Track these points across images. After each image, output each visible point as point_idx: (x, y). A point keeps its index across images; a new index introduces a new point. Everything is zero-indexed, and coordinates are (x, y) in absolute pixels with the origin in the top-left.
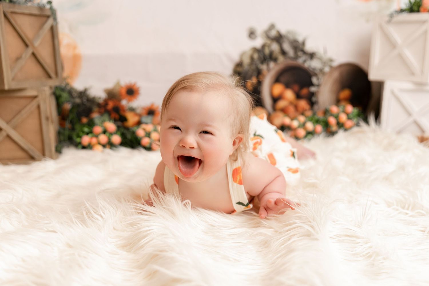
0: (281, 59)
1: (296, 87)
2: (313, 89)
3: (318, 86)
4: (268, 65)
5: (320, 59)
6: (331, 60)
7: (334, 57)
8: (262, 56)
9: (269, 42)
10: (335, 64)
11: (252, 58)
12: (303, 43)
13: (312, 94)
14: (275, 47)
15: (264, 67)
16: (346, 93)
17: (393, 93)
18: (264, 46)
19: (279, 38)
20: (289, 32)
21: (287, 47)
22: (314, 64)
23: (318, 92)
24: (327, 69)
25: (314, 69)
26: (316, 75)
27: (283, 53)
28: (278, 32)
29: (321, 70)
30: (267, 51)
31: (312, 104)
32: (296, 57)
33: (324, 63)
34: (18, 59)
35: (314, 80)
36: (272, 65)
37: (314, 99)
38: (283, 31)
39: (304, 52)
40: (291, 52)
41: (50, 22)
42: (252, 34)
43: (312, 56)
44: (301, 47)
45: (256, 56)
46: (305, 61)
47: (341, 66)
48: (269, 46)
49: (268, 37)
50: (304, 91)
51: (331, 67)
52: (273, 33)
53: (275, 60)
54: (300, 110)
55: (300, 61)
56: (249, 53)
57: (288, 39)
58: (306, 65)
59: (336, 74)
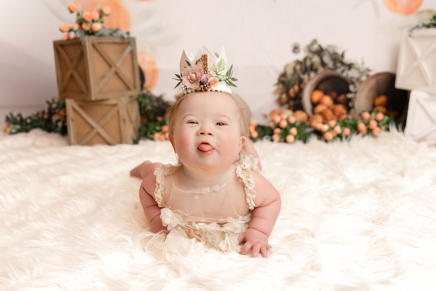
0: (321, 69)
1: (334, 94)
2: (349, 96)
3: (355, 93)
4: (309, 75)
5: (358, 69)
6: (368, 70)
7: (371, 68)
8: (303, 68)
9: (310, 55)
10: (372, 73)
11: (295, 69)
12: (343, 56)
13: (350, 100)
14: (316, 59)
15: (305, 77)
16: (382, 99)
17: (418, 101)
18: (305, 59)
19: (320, 52)
20: (329, 46)
21: (327, 59)
22: (352, 74)
23: (354, 98)
24: (364, 78)
25: (352, 78)
26: (353, 83)
27: (323, 64)
28: (320, 46)
29: (358, 79)
30: (308, 63)
31: (349, 109)
32: (335, 68)
33: (362, 73)
34: (103, 77)
35: (351, 88)
36: (312, 75)
37: (351, 104)
38: (324, 45)
39: (343, 63)
40: (330, 64)
41: (129, 49)
42: (296, 49)
43: (350, 66)
44: (340, 58)
45: (298, 67)
46: (343, 72)
47: (377, 75)
48: (311, 59)
49: (310, 51)
50: (342, 98)
51: (368, 76)
52: (315, 47)
53: (316, 71)
54: (337, 113)
55: (339, 71)
56: (293, 65)
57: (329, 52)
58: (344, 75)
59: (372, 83)
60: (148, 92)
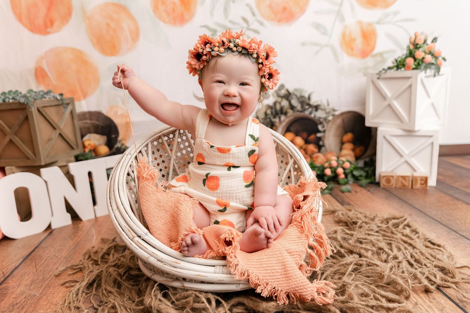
0: (290, 112)
1: (305, 135)
2: (319, 135)
3: (324, 132)
4: (280, 118)
5: (324, 110)
6: (334, 110)
7: (336, 108)
8: (274, 110)
9: (279, 99)
10: (337, 113)
11: (266, 114)
12: (309, 98)
13: (320, 139)
14: (285, 103)
15: (277, 120)
16: (349, 136)
17: (385, 138)
18: (275, 104)
19: (288, 96)
20: (296, 90)
21: (295, 102)
22: (320, 114)
23: (324, 136)
24: (330, 118)
25: (320, 118)
26: (321, 123)
27: (292, 107)
28: (287, 90)
29: (325, 119)
30: (278, 107)
31: (320, 147)
32: (304, 110)
33: (328, 113)
35: (320, 127)
36: (283, 118)
37: (321, 143)
38: (291, 90)
39: (310, 105)
40: (299, 107)
41: (70, 108)
43: (317, 108)
44: (308, 102)
45: (269, 112)
46: (311, 113)
47: (342, 114)
48: (280, 103)
49: (279, 96)
50: (312, 137)
51: (333, 115)
52: (283, 92)
53: (286, 114)
54: (309, 153)
55: (307, 113)
56: (264, 110)
57: (296, 96)
58: (312, 115)
59: (339, 121)
60: (123, 144)
